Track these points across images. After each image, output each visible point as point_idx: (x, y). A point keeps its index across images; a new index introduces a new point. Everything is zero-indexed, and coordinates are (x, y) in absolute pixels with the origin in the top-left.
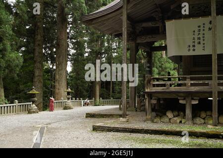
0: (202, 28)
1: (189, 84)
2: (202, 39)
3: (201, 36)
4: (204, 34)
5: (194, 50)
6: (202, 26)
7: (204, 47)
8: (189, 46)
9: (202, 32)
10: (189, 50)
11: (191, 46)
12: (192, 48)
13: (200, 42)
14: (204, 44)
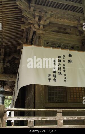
0: (62, 59)
1: (62, 121)
2: (62, 69)
3: (62, 66)
4: (64, 65)
5: (55, 80)
6: (62, 57)
7: (65, 78)
8: (50, 76)
9: (62, 63)
10: (50, 80)
11: (52, 75)
12: (52, 78)
13: (61, 72)
14: (65, 75)
